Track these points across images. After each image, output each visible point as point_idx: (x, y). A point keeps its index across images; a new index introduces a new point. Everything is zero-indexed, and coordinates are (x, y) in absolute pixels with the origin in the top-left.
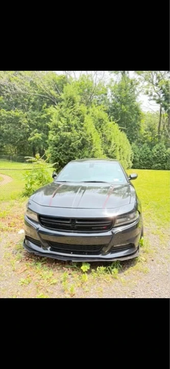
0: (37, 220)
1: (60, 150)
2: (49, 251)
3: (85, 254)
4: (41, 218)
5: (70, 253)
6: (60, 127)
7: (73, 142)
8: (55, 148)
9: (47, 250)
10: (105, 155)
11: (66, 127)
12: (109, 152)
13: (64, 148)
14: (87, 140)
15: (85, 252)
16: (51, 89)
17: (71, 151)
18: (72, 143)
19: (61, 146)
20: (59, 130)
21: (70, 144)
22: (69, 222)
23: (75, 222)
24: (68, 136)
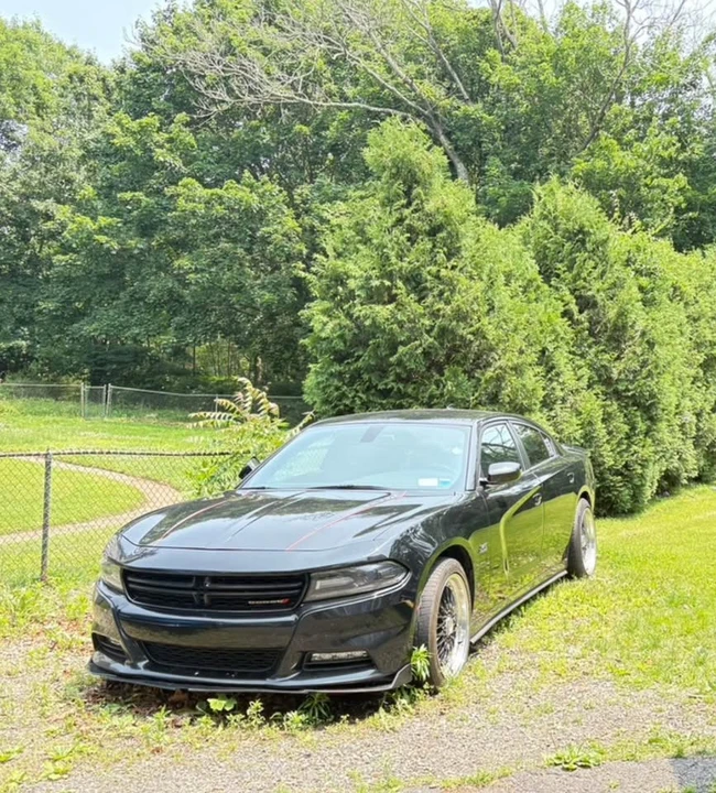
0: (119, 585)
1: (356, 376)
2: (142, 671)
3: (231, 678)
4: (130, 579)
5: (193, 675)
6: (352, 284)
7: (403, 344)
8: (336, 368)
9: (139, 668)
10: (598, 389)
11: (376, 283)
12: (615, 376)
13: (370, 369)
14: (460, 332)
15: (232, 673)
16: (421, 75)
17: (399, 379)
18: (401, 349)
19: (359, 357)
20: (351, 295)
21: (394, 350)
22: (191, 585)
23: (203, 584)
24: (380, 320)
